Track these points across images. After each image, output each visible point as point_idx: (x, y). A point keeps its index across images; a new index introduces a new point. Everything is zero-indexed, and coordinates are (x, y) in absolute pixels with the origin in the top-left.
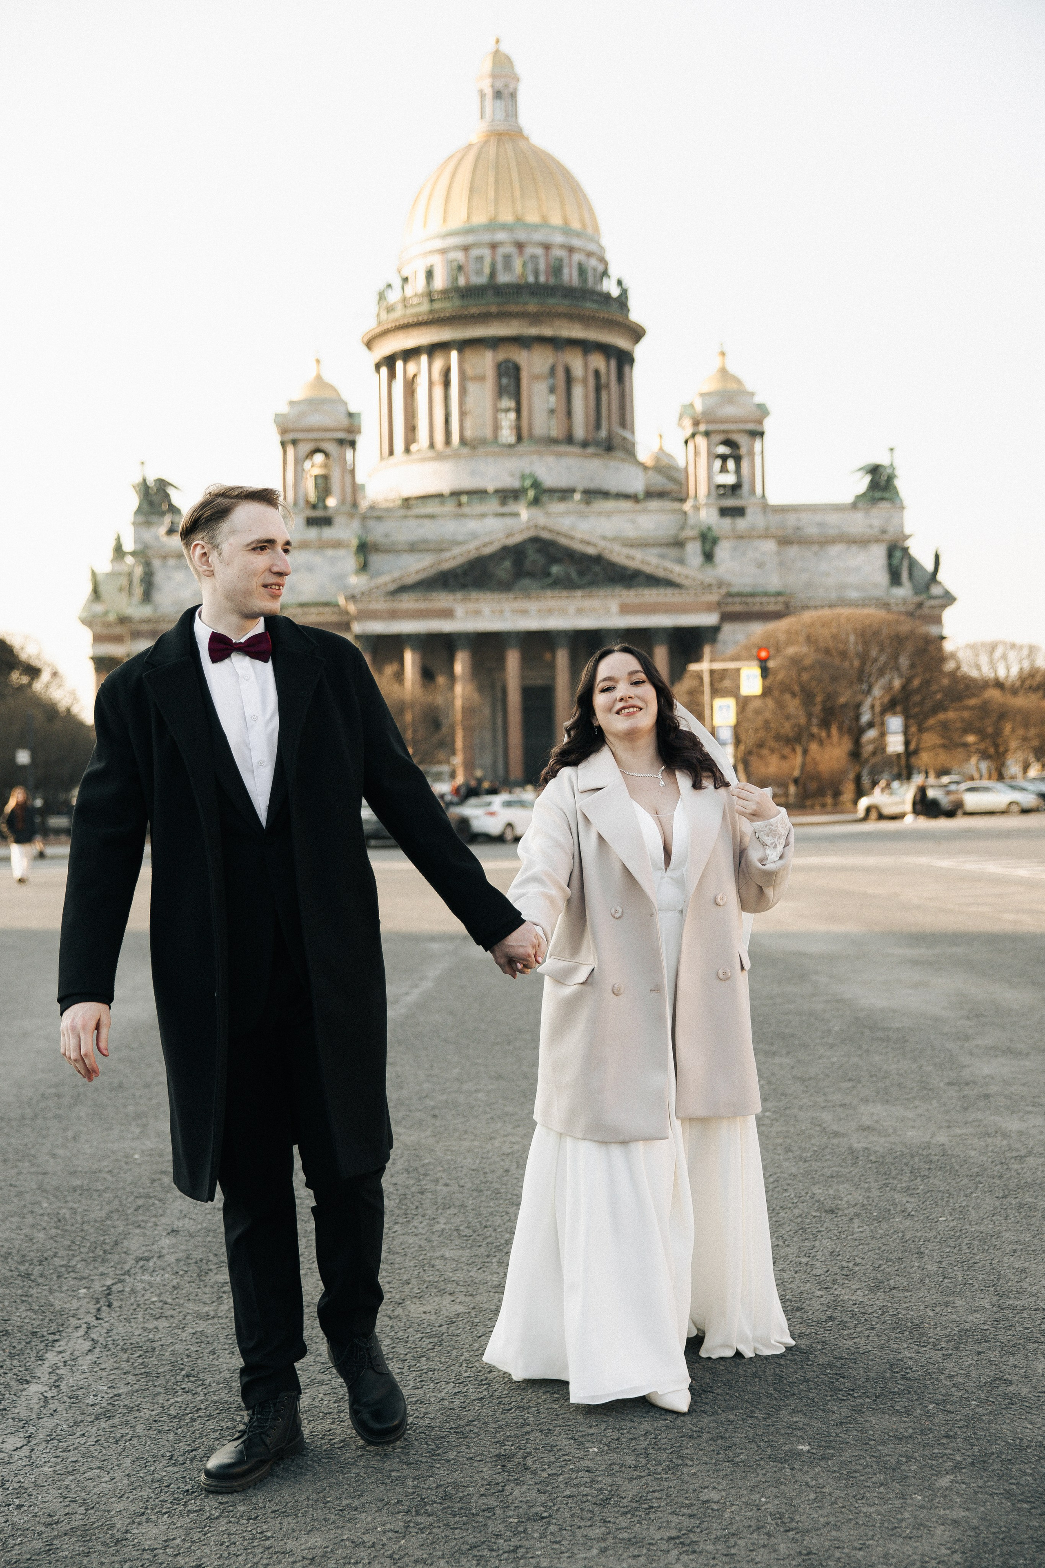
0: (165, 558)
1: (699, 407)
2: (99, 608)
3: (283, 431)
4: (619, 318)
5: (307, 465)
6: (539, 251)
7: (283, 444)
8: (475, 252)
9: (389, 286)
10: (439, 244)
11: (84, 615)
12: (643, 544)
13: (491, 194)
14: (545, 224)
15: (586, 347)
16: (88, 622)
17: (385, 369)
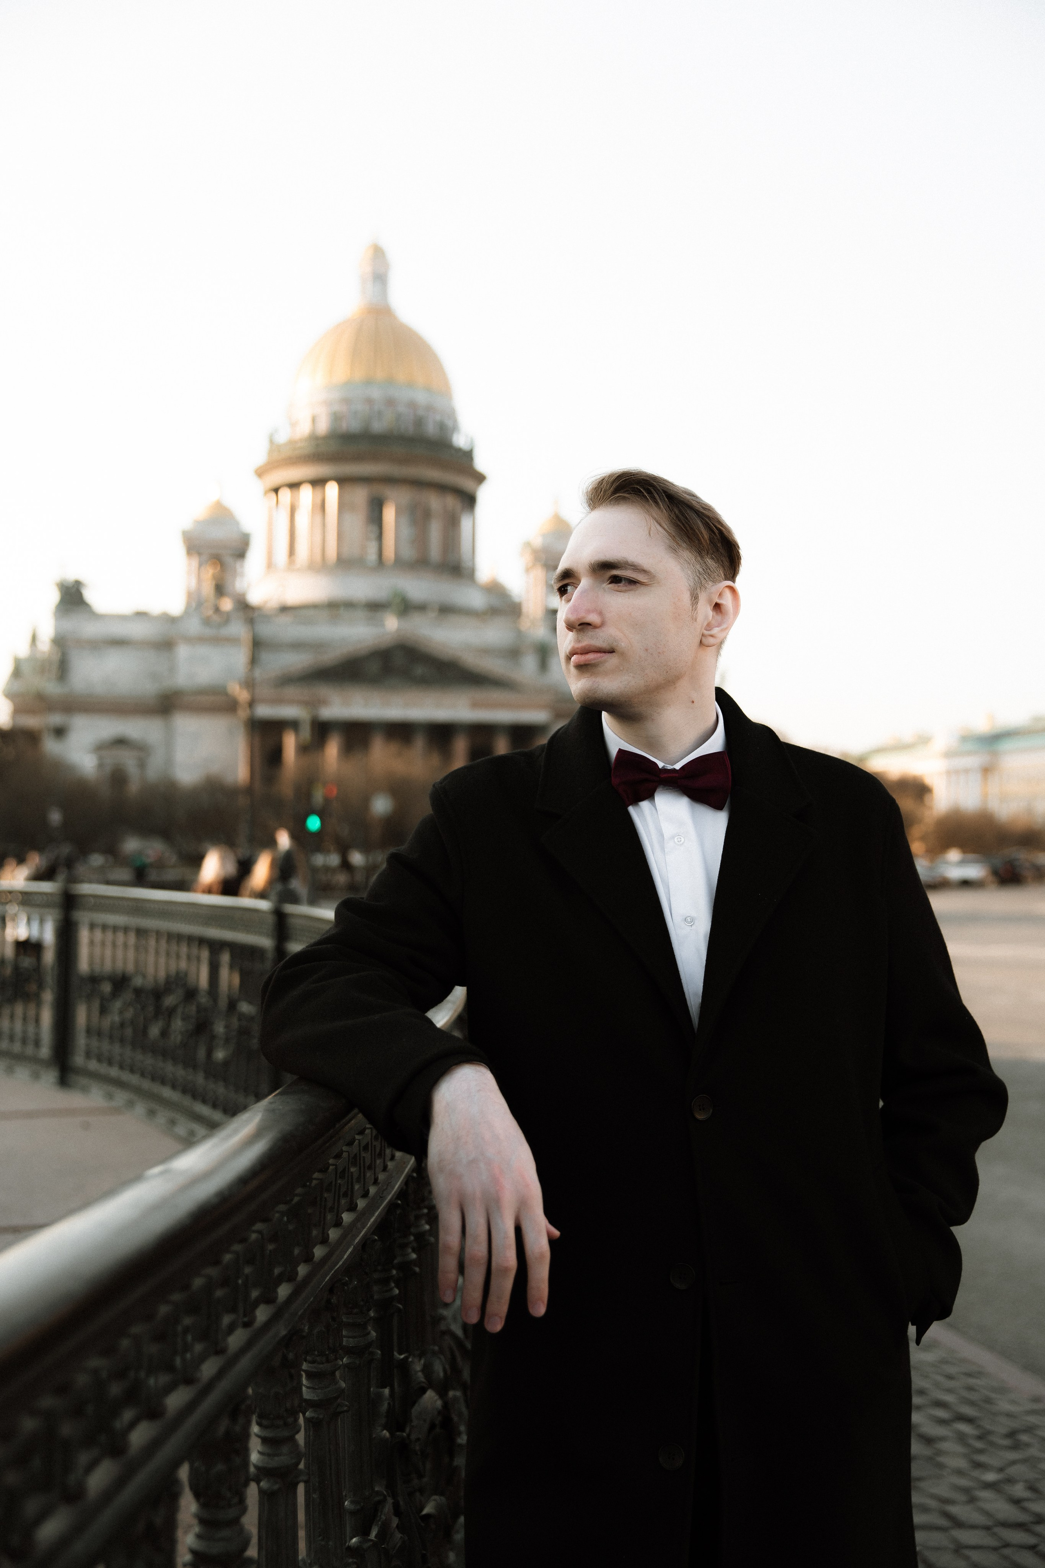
0: (79, 646)
1: (538, 542)
2: (19, 684)
3: (189, 543)
4: (465, 466)
6: (405, 408)
7: (188, 551)
9: (278, 429)
10: (325, 396)
12: (486, 651)
13: (371, 357)
14: (412, 385)
16: (10, 696)
17: (273, 495)
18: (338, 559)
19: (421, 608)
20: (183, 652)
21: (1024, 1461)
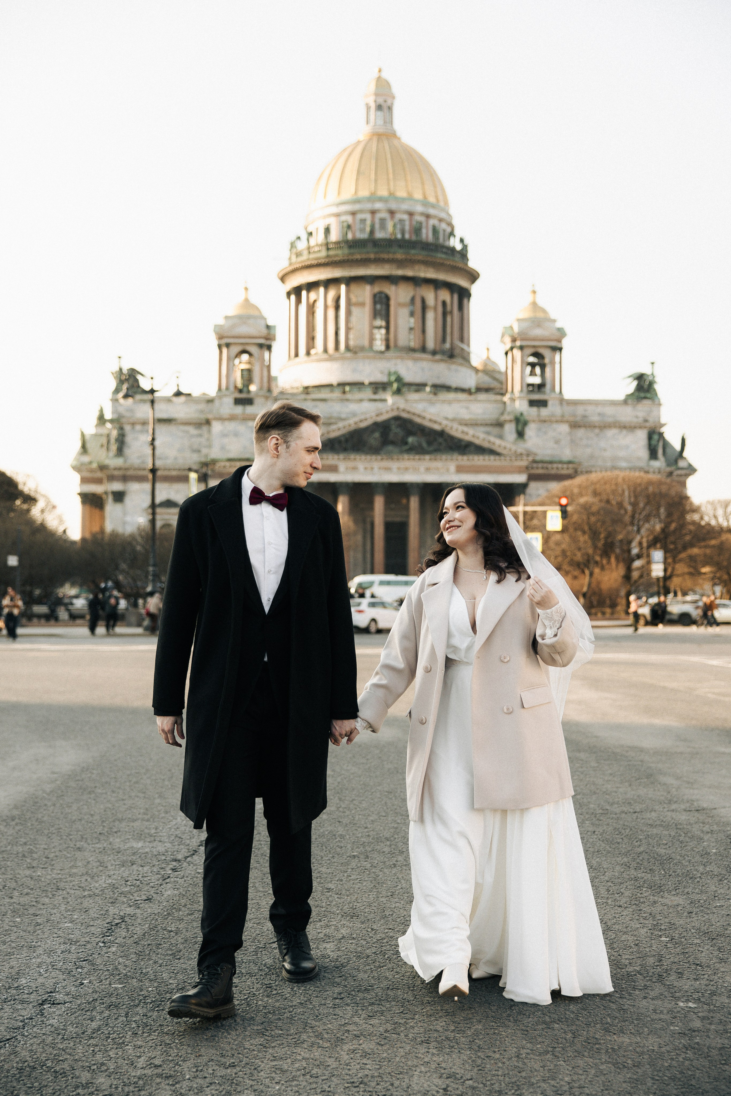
0: (133, 424)
1: (516, 329)
2: (86, 459)
3: (220, 337)
4: (461, 265)
5: (237, 361)
6: (406, 217)
7: (220, 346)
8: (359, 216)
9: (299, 238)
10: (335, 210)
11: (75, 463)
12: (474, 424)
13: (373, 176)
14: (410, 198)
15: (436, 284)
16: (77, 468)
17: (294, 295)
18: (348, 348)
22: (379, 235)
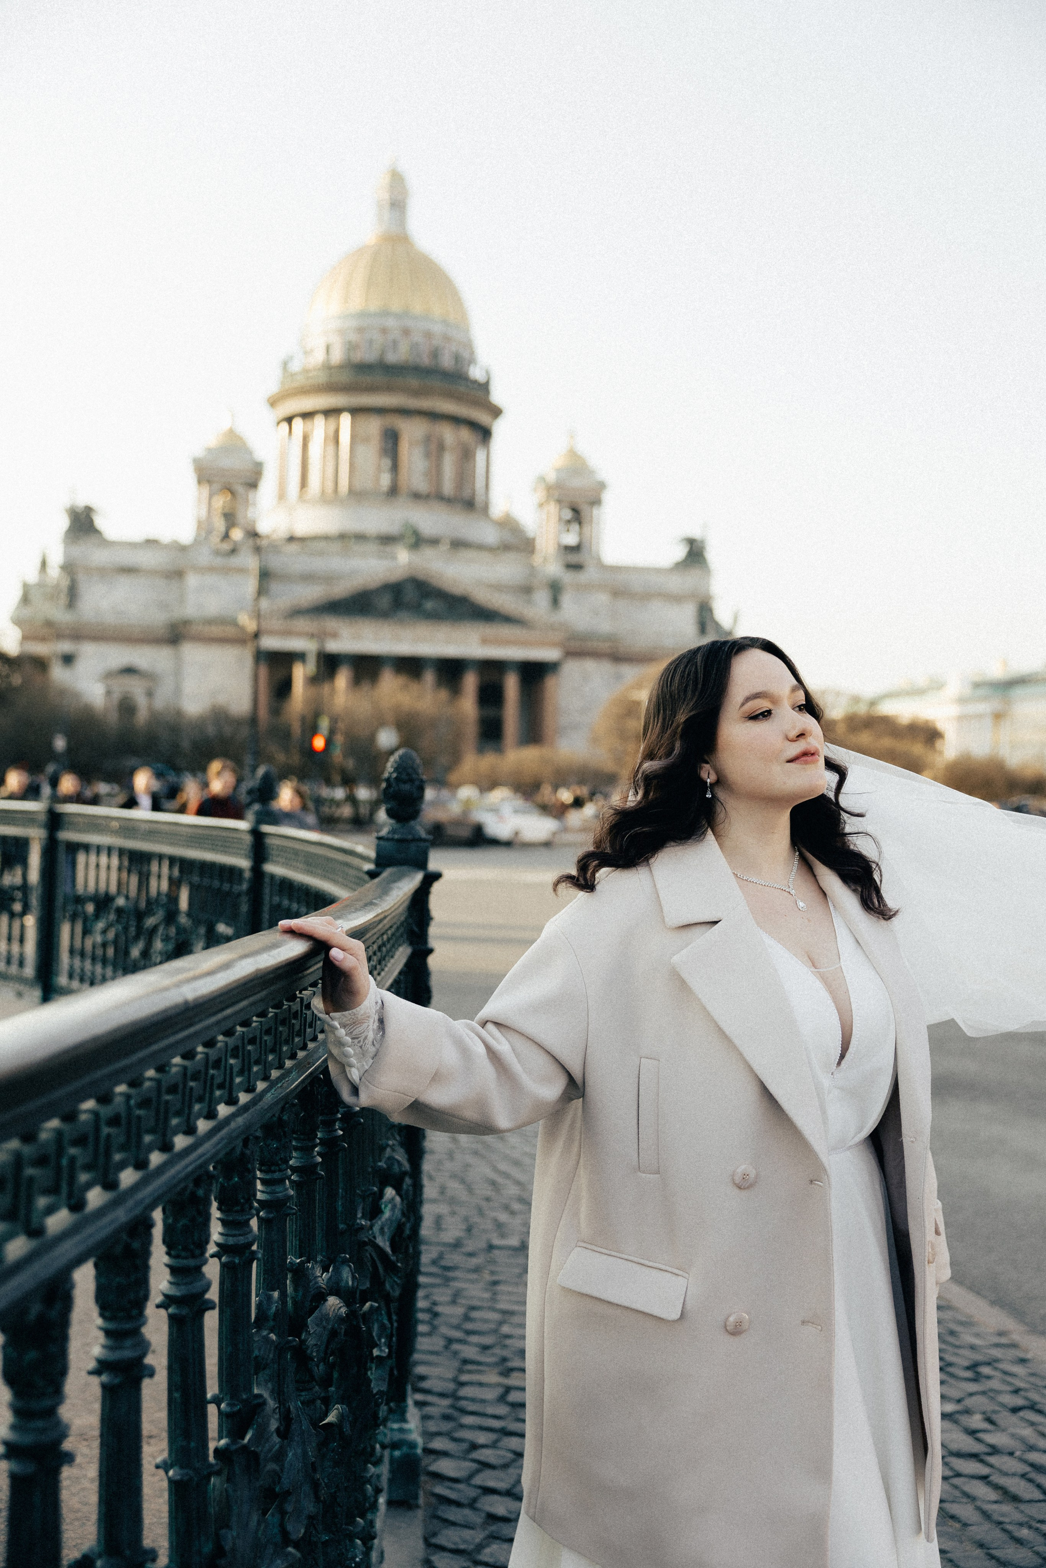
0: (88, 571)
1: (552, 477)
2: (28, 611)
3: (200, 470)
4: (481, 399)
5: (217, 502)
6: (422, 338)
7: (199, 481)
8: (367, 334)
9: (292, 357)
10: (338, 325)
11: (14, 615)
12: (498, 588)
13: (386, 286)
14: (428, 316)
15: (456, 420)
16: (17, 621)
17: (285, 425)
18: (351, 491)
19: (434, 542)
20: (192, 580)
21: (984, 1393)
22: (392, 358)
